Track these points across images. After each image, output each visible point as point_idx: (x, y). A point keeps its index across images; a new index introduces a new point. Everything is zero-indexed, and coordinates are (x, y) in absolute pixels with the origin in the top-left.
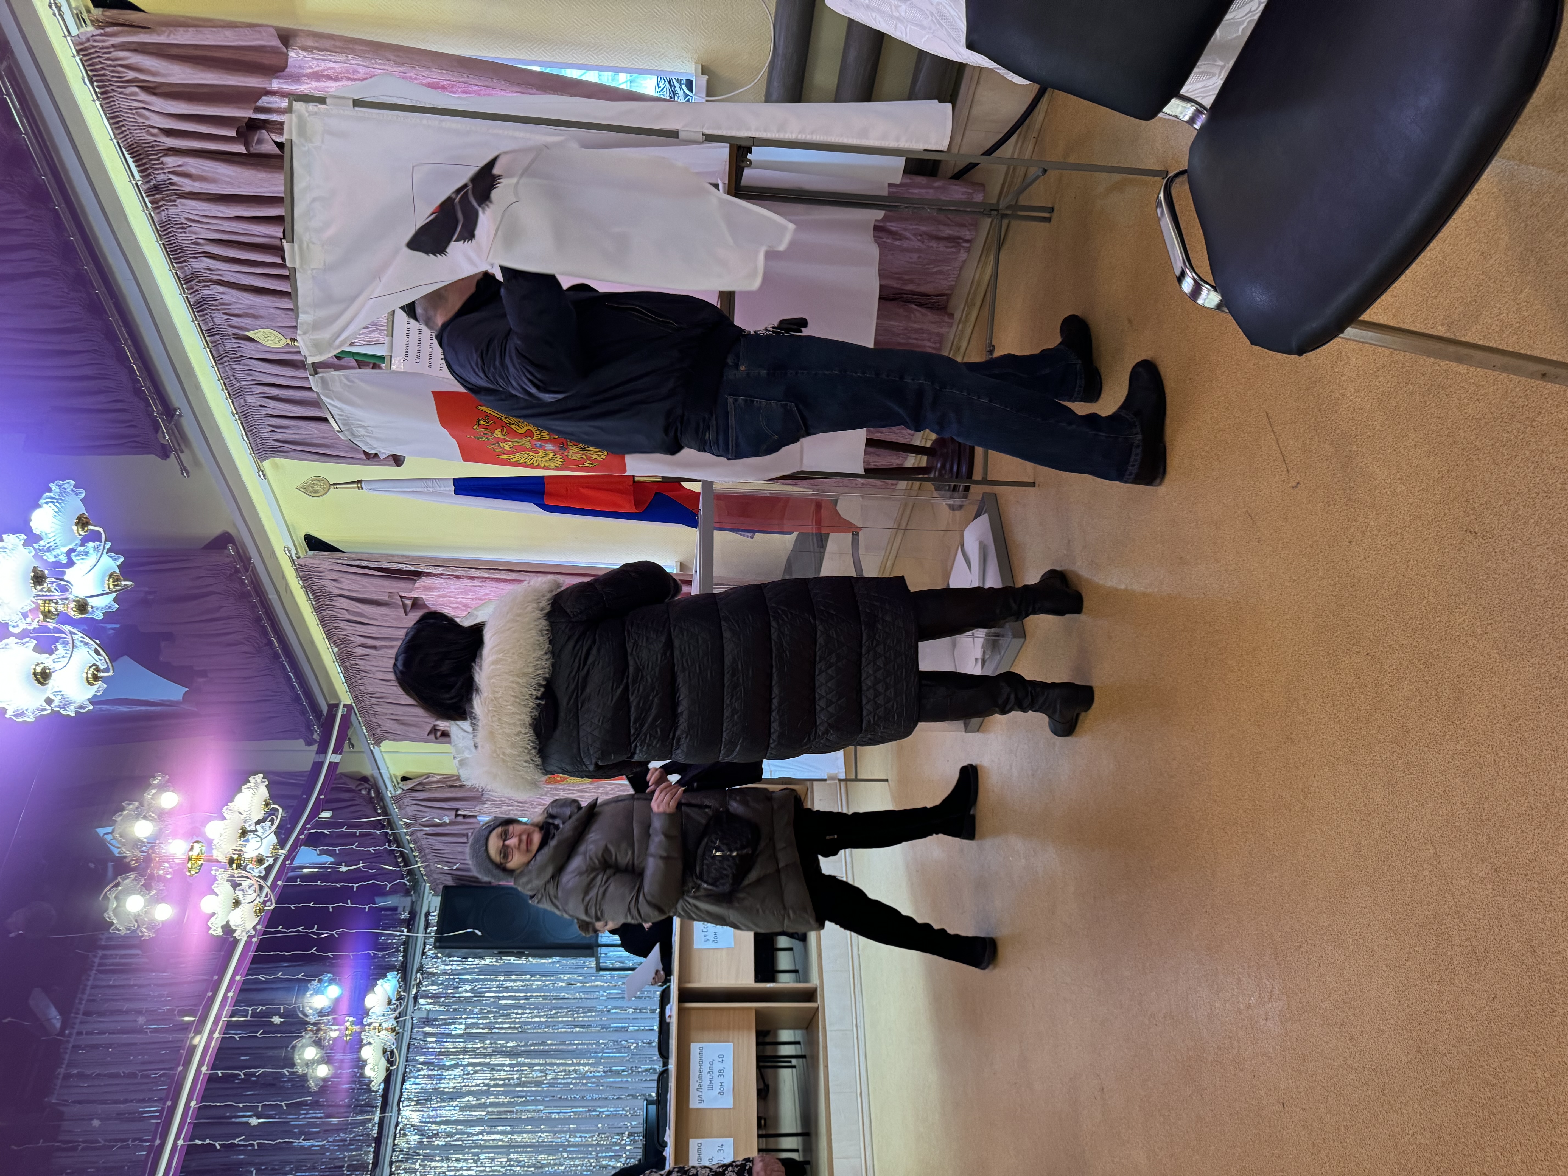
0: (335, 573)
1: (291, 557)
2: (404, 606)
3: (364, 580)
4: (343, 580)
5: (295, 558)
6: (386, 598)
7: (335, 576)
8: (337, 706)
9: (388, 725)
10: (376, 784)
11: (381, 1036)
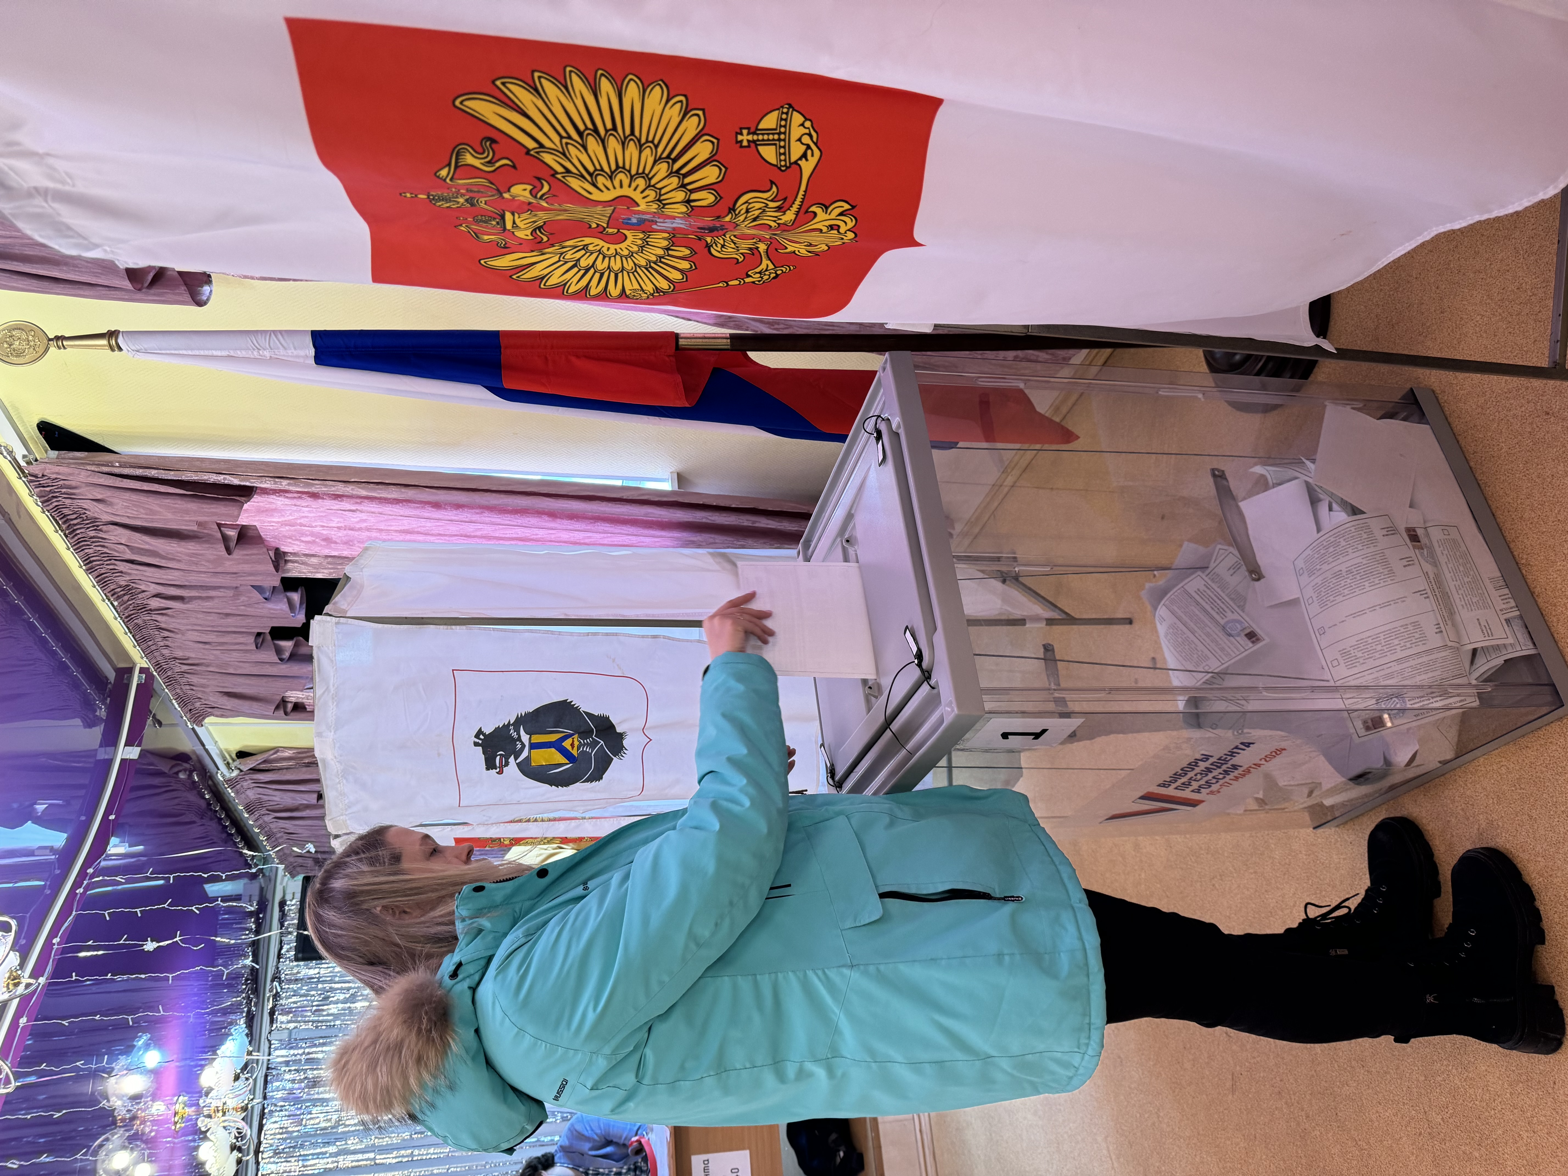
0: (99, 489)
1: (14, 462)
2: (225, 539)
3: (153, 503)
4: (115, 500)
5: (23, 464)
6: (195, 528)
7: (99, 494)
8: (130, 671)
9: (211, 699)
10: (200, 761)
11: (225, 1124)
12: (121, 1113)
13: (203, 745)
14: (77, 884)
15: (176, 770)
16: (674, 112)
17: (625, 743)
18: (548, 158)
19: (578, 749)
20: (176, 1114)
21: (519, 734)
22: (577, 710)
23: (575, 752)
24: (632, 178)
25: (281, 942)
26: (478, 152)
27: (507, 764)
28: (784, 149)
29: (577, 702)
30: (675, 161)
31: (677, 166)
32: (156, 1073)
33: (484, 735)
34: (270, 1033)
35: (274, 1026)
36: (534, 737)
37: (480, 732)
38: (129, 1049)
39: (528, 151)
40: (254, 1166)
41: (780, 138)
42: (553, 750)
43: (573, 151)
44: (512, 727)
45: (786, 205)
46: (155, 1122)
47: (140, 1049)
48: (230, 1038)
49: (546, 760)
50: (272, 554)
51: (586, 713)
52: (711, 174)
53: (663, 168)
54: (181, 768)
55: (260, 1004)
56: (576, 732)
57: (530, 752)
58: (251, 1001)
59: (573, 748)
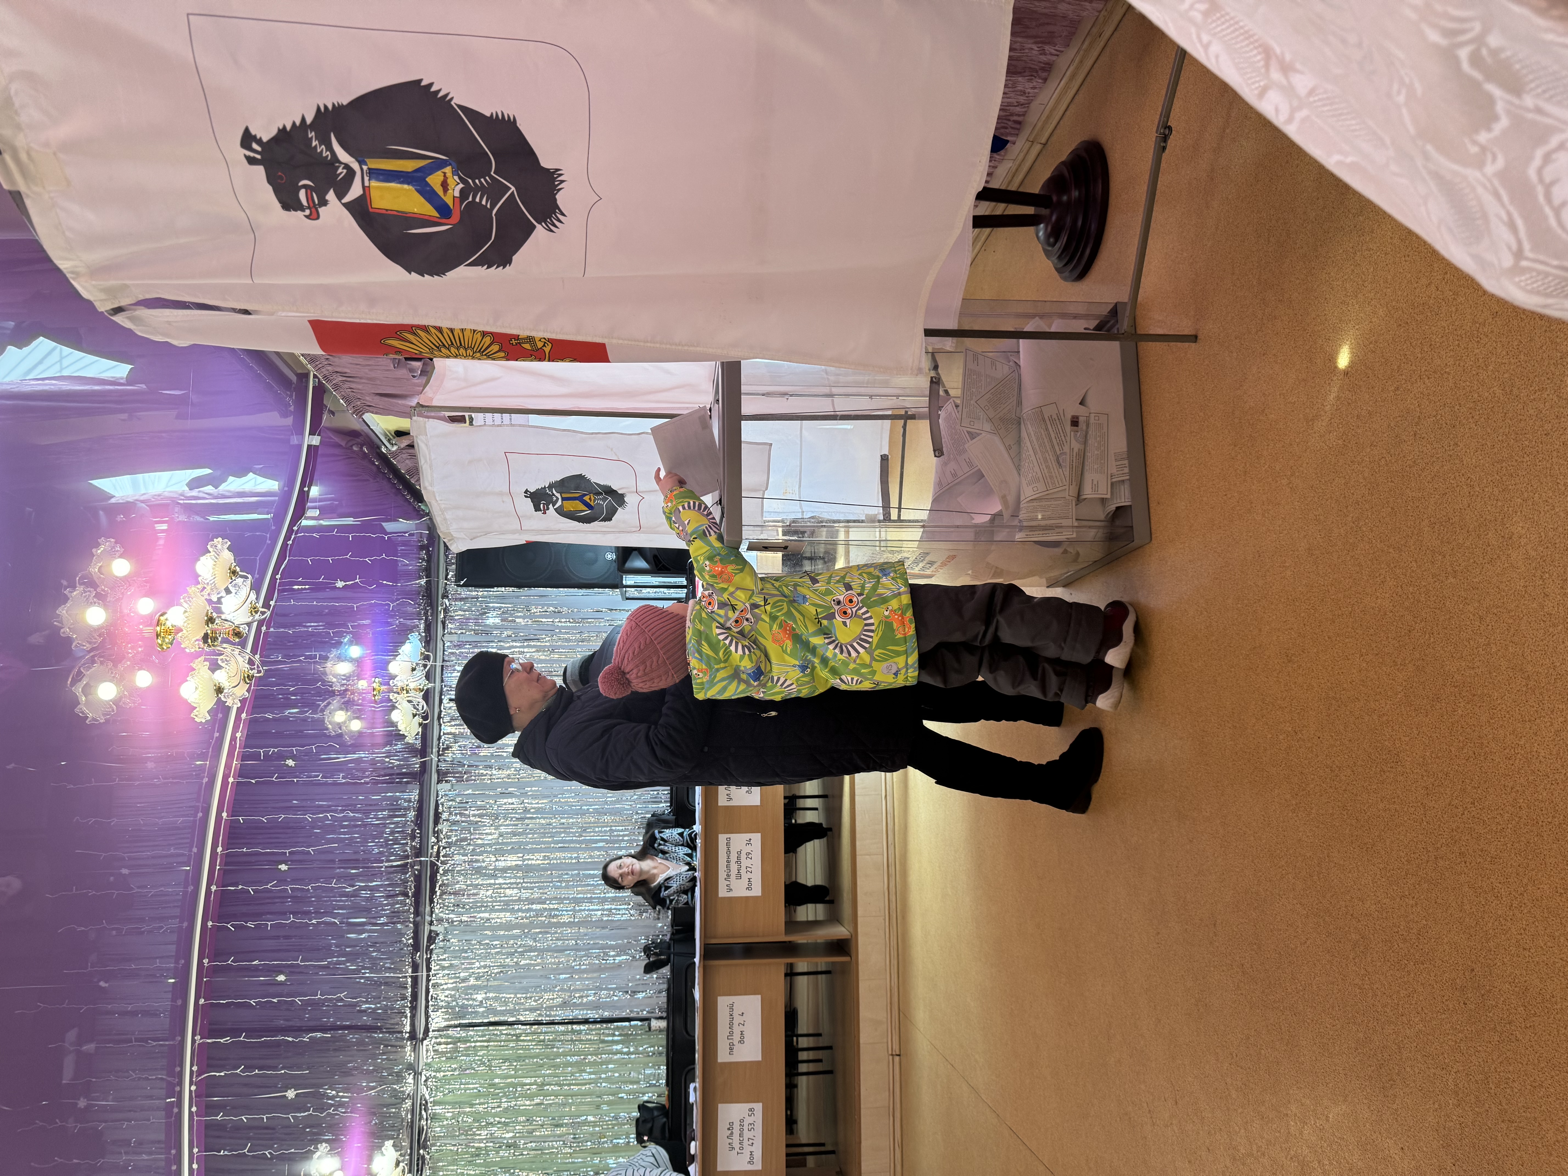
8: (307, 375)
9: (367, 398)
10: (368, 436)
11: (409, 699)
12: (337, 688)
13: (369, 426)
14: (287, 538)
15: (350, 444)
19: (594, 502)
20: (374, 689)
25: (447, 570)
32: (358, 662)
33: (530, 492)
34: (443, 636)
35: (446, 631)
36: (563, 494)
37: (527, 491)
38: (339, 644)
40: (438, 726)
42: (578, 501)
44: (547, 489)
46: (360, 694)
47: (346, 644)
48: (408, 641)
49: (573, 508)
51: (595, 483)
54: (354, 442)
55: (435, 613)
56: (591, 493)
58: (428, 611)
59: (590, 501)
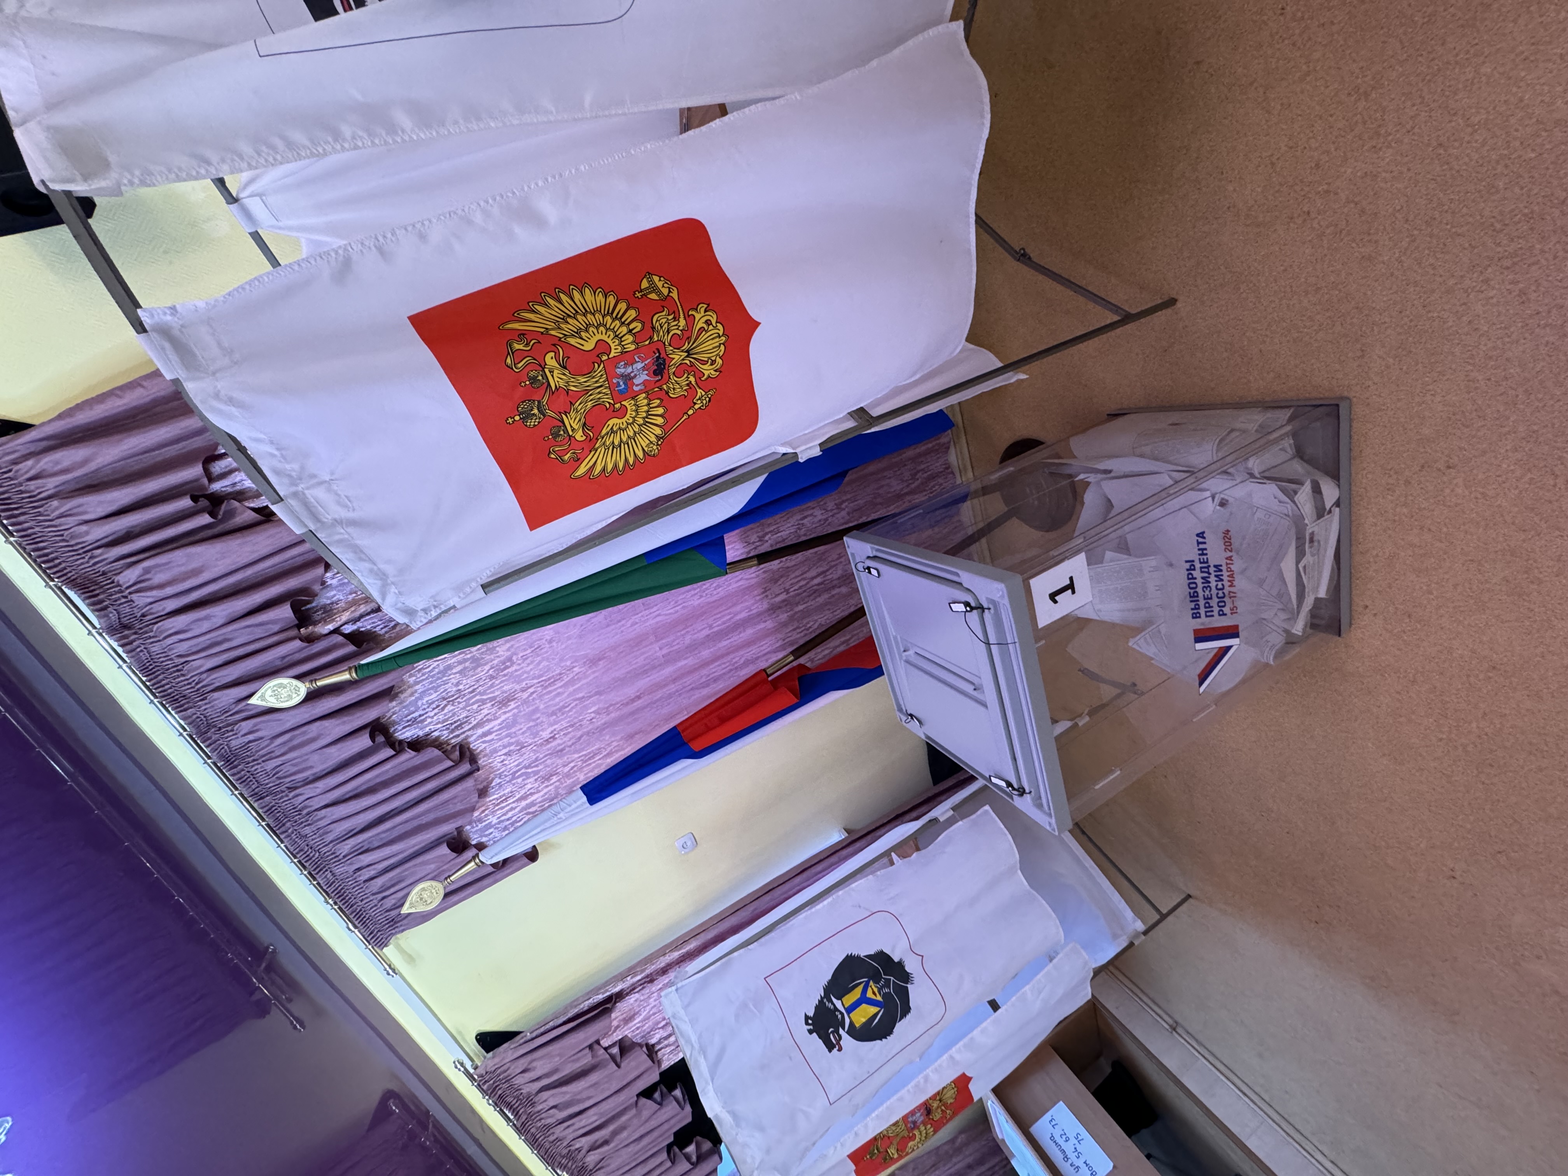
0: (522, 1060)
1: (467, 1073)
2: (613, 1057)
3: (557, 1047)
5: (472, 1071)
6: (590, 1059)
7: (522, 1064)
16: (600, 297)
17: (907, 969)
18: (553, 333)
19: (880, 994)
21: (833, 1004)
22: (858, 957)
23: (879, 998)
24: (597, 328)
26: (518, 342)
27: (840, 1037)
28: (659, 293)
29: (855, 953)
30: (612, 313)
31: (614, 315)
33: (810, 1018)
36: (844, 999)
37: (807, 1018)
39: (542, 333)
41: (653, 288)
42: (864, 1005)
43: (563, 326)
44: (825, 1000)
45: (677, 315)
49: (864, 1017)
50: (645, 1049)
51: (865, 956)
52: (632, 314)
53: (608, 319)
56: (870, 978)
57: (849, 1017)
59: (875, 995)
